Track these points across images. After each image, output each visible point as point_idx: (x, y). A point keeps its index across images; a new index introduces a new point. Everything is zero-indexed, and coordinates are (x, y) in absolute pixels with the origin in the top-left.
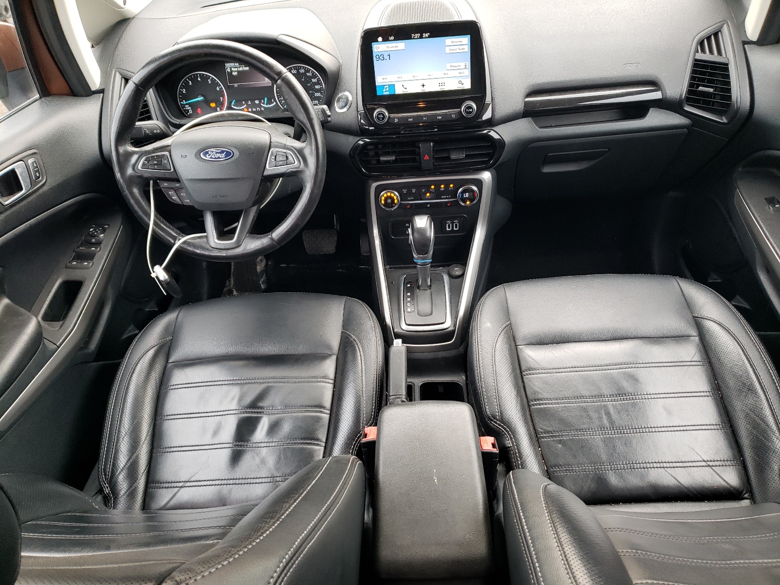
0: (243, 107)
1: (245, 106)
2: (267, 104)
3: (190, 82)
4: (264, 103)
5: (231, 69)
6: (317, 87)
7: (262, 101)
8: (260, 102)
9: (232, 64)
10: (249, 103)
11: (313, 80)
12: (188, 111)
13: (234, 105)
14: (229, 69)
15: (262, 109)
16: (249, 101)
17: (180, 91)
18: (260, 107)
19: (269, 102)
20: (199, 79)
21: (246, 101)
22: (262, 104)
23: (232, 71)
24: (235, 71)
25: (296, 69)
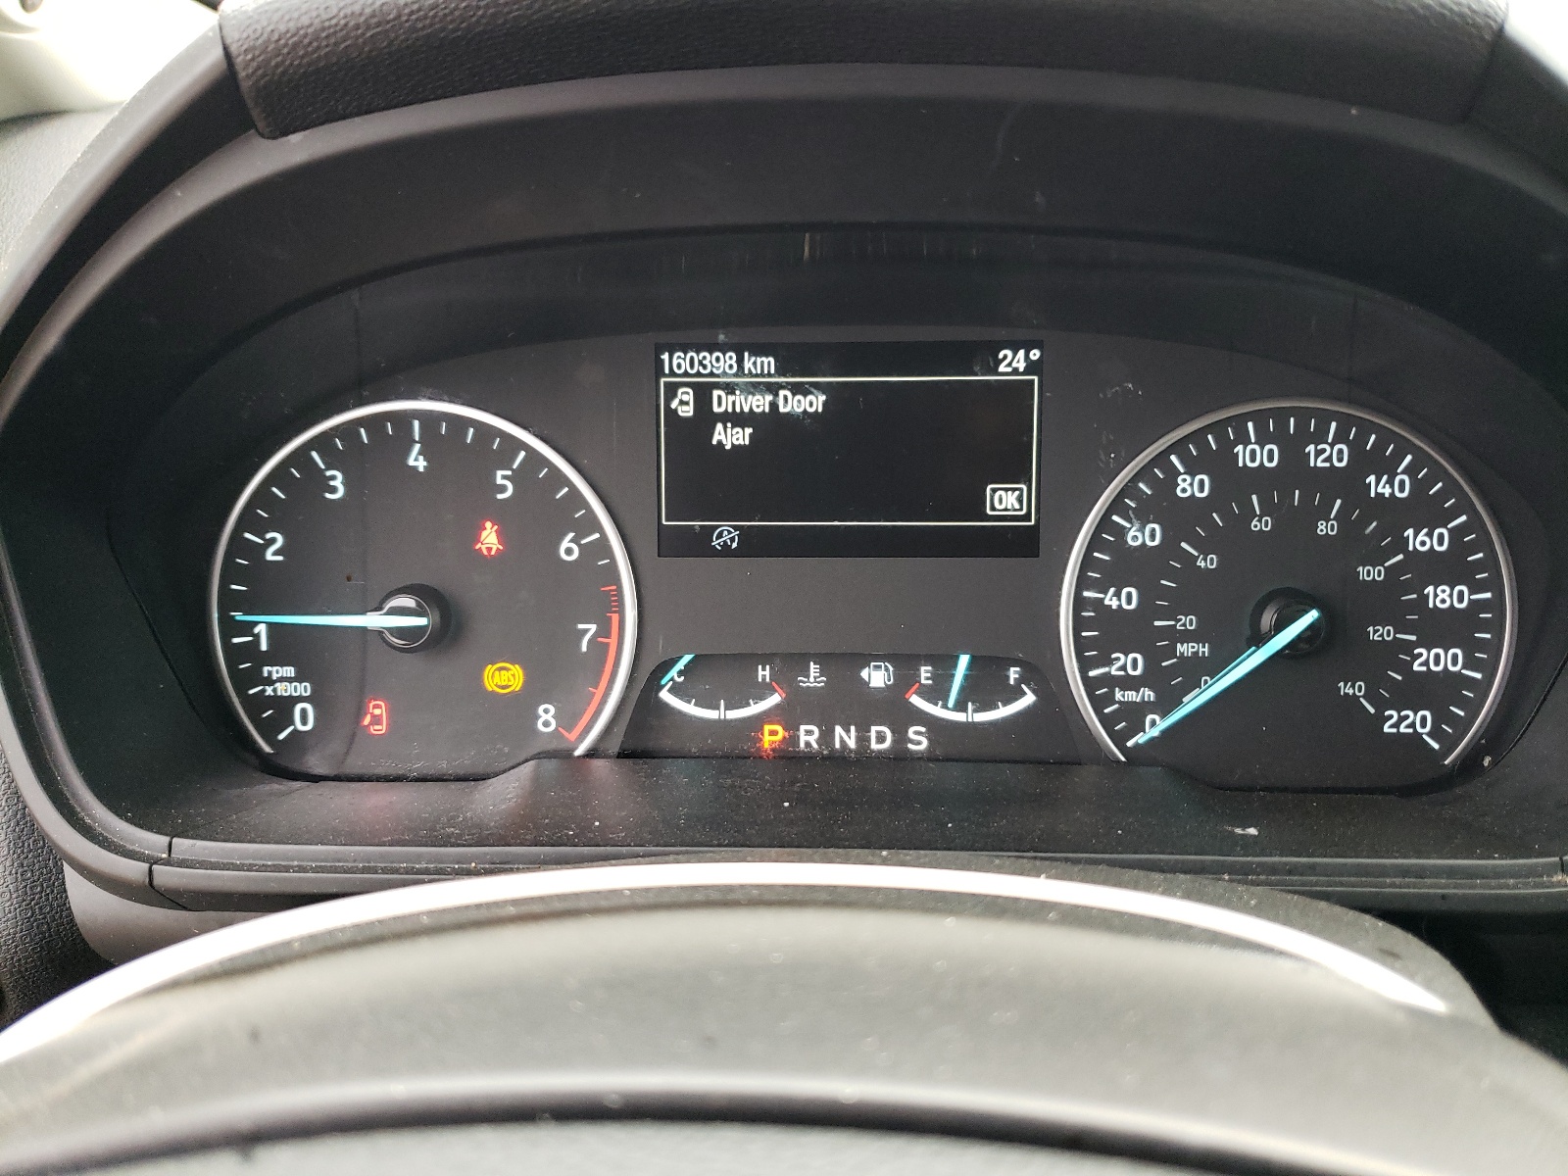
0: (755, 709)
1: (775, 699)
2: (960, 706)
3: (338, 483)
4: (937, 693)
5: (703, 393)
6: (1441, 597)
7: (925, 673)
8: (905, 680)
9: (722, 363)
10: (814, 677)
11: (1419, 541)
12: (284, 707)
13: (675, 690)
14: (686, 395)
15: (918, 740)
16: (814, 668)
17: (237, 544)
18: (901, 717)
19: (985, 687)
20: (417, 461)
21: (791, 663)
22: (916, 700)
23: (706, 417)
24: (737, 419)
25: (1280, 437)
